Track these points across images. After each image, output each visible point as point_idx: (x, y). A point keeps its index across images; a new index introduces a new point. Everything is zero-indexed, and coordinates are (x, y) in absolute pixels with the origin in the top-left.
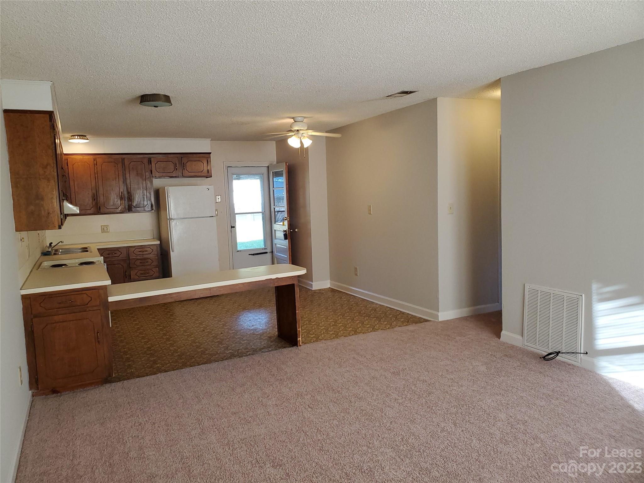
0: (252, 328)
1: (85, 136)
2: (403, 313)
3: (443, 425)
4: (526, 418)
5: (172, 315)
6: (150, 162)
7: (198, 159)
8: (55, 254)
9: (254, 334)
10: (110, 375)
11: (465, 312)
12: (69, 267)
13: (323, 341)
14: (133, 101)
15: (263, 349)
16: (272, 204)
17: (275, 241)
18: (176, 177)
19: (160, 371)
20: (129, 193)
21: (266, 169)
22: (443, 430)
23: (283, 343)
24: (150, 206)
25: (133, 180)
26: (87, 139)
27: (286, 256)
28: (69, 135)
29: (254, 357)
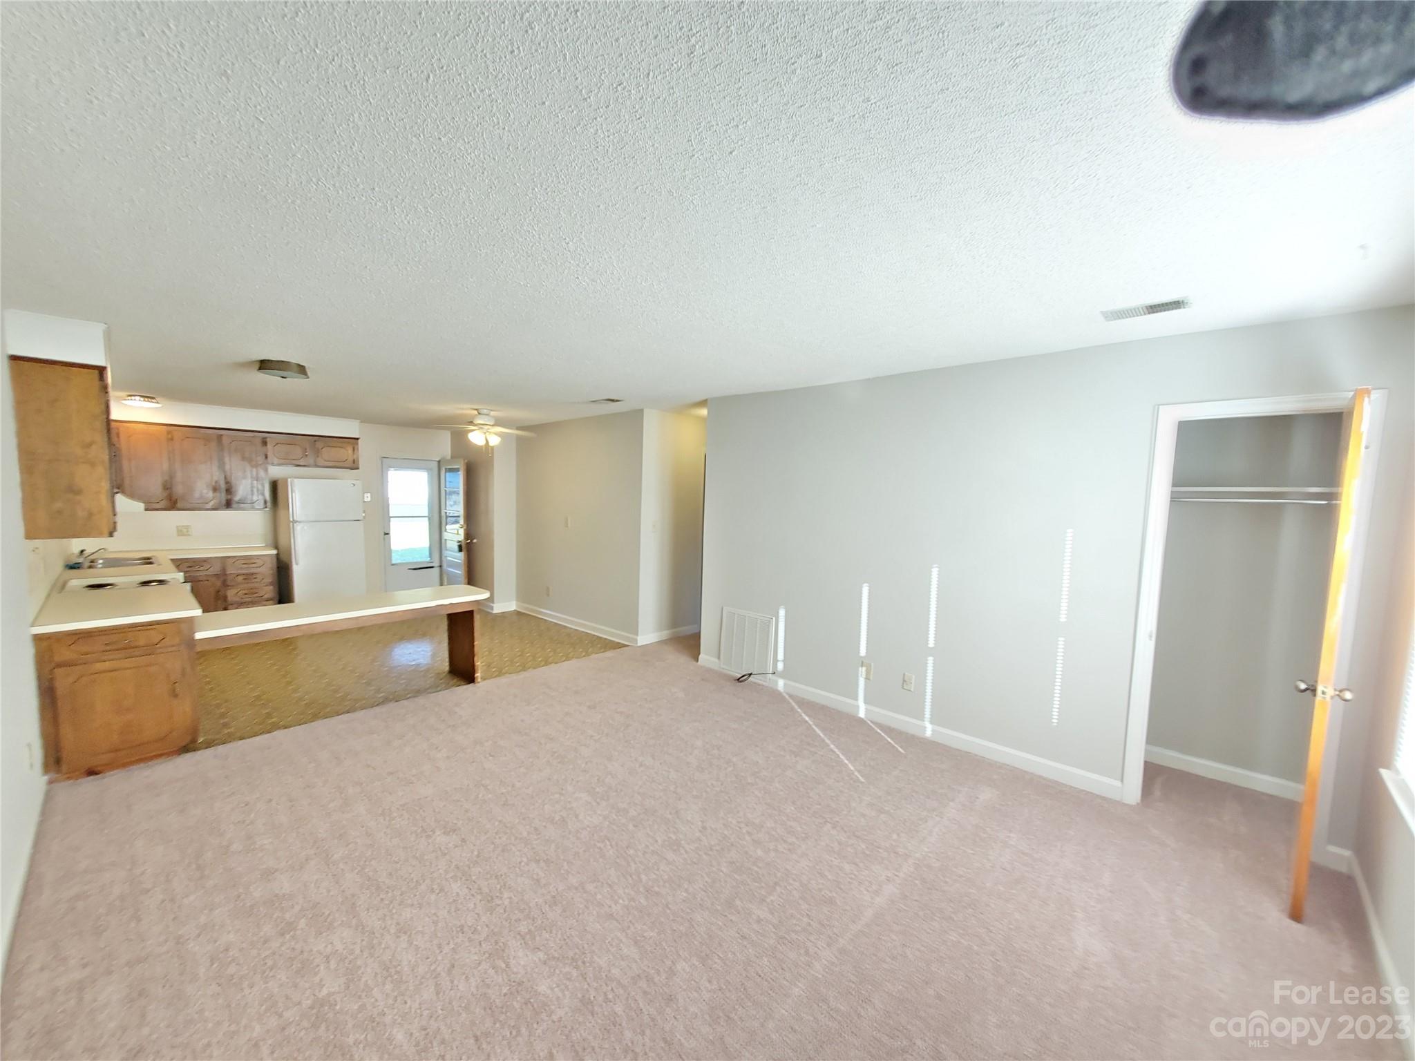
0: (414, 663)
1: (153, 398)
2: (601, 638)
3: (641, 759)
4: (721, 743)
5: (294, 649)
6: (264, 443)
7: (340, 445)
8: (90, 567)
9: (416, 671)
10: (194, 741)
11: (665, 634)
12: (120, 589)
13: (507, 675)
14: (247, 365)
15: (428, 689)
16: (443, 507)
17: (445, 553)
18: (304, 466)
19: (275, 727)
20: (227, 483)
21: (436, 464)
22: (641, 765)
23: (455, 681)
24: (263, 502)
25: (234, 465)
26: (157, 403)
27: (460, 572)
28: (123, 394)
29: (416, 699)
